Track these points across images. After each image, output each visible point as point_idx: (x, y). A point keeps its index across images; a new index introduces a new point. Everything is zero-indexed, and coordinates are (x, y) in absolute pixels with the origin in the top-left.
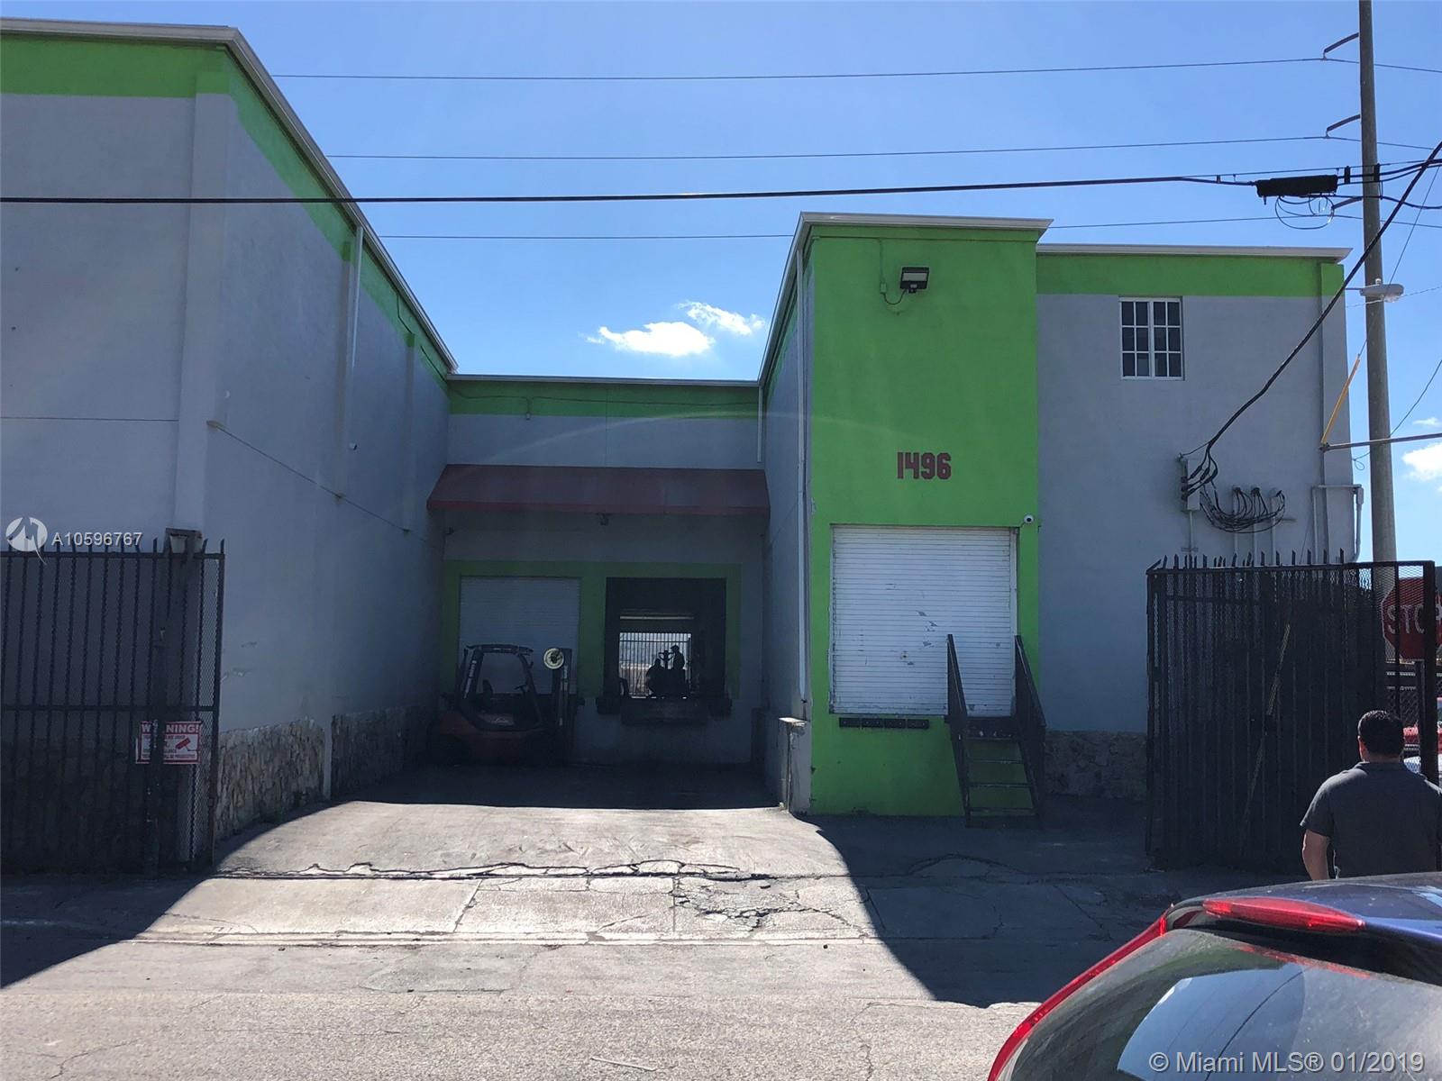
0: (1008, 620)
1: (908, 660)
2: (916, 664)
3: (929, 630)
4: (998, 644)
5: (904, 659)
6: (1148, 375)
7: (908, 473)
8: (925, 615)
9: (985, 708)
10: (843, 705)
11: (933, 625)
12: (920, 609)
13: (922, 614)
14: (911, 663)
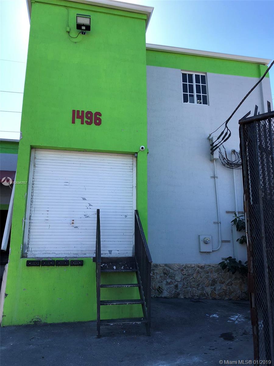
0: (131, 203)
1: (75, 225)
2: (79, 228)
3: (87, 208)
4: (126, 216)
5: (72, 225)
6: (194, 103)
7: (78, 121)
8: (86, 200)
9: (118, 252)
10: (34, 252)
11: (90, 205)
12: (84, 196)
13: (84, 199)
14: (76, 227)
